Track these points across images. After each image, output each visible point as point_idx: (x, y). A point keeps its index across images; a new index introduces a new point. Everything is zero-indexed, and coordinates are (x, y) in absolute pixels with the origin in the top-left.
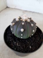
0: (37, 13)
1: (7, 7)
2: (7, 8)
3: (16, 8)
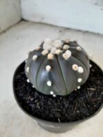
1: (22, 20)
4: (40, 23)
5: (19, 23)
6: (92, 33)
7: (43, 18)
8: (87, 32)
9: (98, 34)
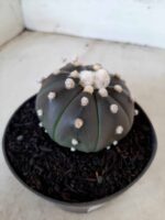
0: (140, 46)
1: (25, 30)
2: (26, 33)
3: (59, 30)
4: (54, 34)
5: (20, 34)
6: (136, 45)
7: (58, 26)
8: (128, 44)
9: (145, 46)
